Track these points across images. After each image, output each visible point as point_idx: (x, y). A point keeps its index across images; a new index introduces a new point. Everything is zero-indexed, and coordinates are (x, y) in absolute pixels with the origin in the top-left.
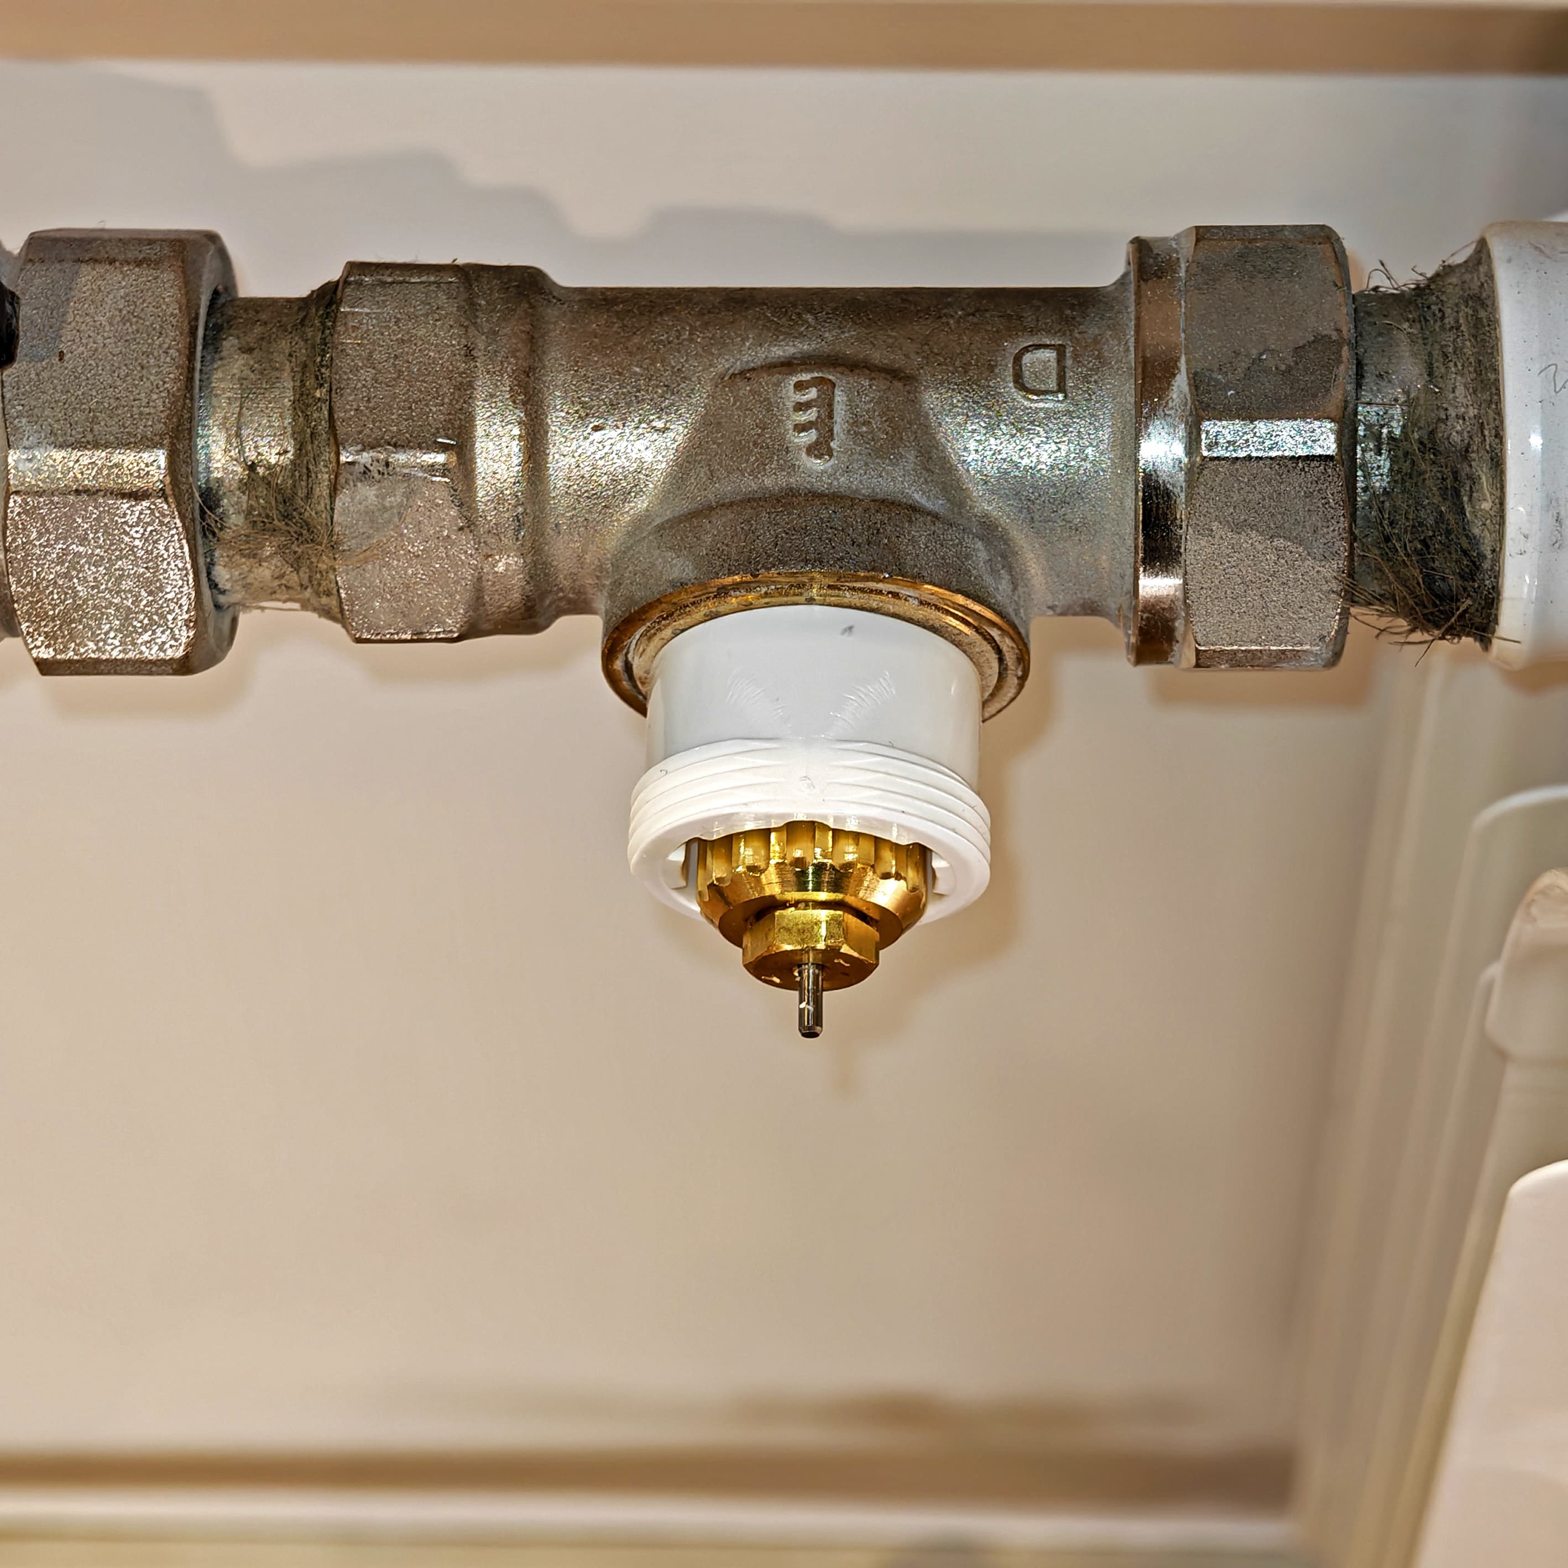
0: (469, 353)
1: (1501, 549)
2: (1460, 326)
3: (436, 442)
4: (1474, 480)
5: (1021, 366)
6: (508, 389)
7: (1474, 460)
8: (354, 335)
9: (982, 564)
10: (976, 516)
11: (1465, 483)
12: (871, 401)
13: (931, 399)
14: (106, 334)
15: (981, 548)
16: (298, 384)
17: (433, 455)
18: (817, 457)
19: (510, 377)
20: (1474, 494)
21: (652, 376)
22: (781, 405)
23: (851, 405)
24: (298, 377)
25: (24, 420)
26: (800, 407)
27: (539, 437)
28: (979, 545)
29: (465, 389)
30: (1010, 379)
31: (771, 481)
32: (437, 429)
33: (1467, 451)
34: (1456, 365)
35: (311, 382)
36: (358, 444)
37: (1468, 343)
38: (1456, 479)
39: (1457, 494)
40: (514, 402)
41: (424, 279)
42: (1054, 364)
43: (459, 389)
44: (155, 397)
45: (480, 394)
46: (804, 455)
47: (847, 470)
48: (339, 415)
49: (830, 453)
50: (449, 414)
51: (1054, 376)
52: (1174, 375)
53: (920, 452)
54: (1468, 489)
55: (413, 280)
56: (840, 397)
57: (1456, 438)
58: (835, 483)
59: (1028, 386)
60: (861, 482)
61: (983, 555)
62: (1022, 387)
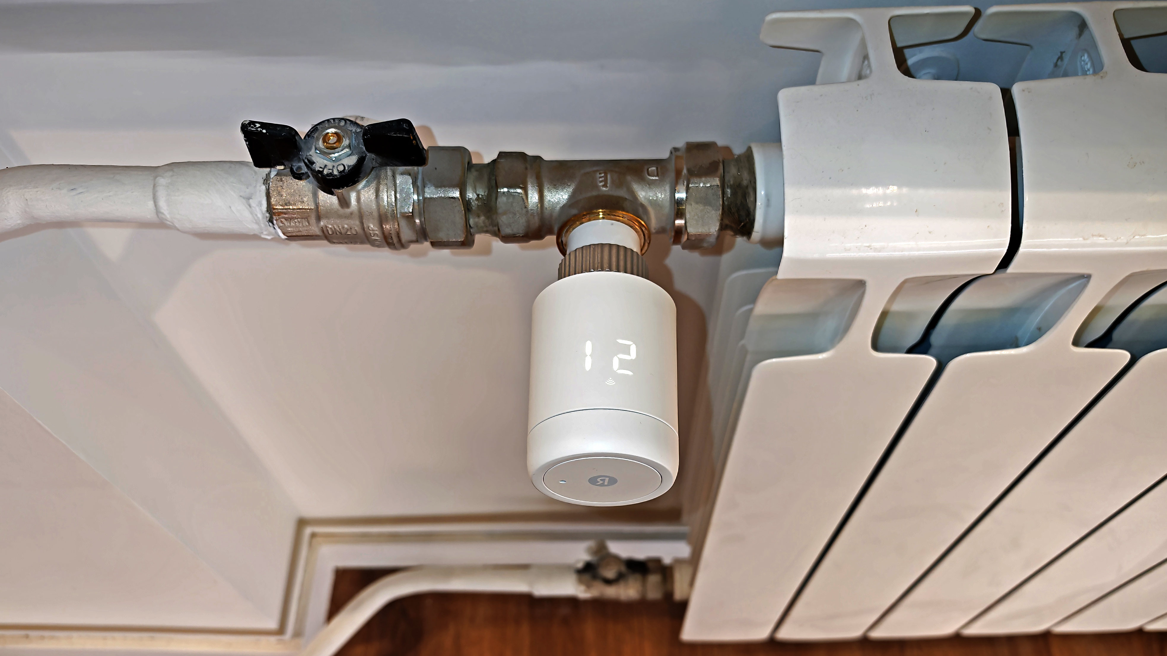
0: (526, 168)
3: (519, 187)
4: (749, 193)
5: (649, 171)
8: (501, 165)
10: (639, 203)
12: (616, 177)
13: (629, 178)
14: (446, 164)
15: (641, 209)
16: (488, 177)
17: (519, 190)
19: (535, 174)
22: (596, 178)
23: (612, 178)
25: (427, 182)
26: (600, 177)
27: (542, 193)
29: (524, 176)
30: (647, 173)
31: (594, 193)
32: (520, 184)
33: (747, 187)
34: (744, 170)
35: (491, 177)
36: (502, 187)
37: (747, 165)
38: (745, 193)
39: (745, 197)
42: (656, 170)
44: (456, 176)
45: (528, 177)
46: (602, 187)
47: (611, 191)
48: (498, 181)
49: (607, 187)
50: (522, 181)
51: (656, 173)
52: (683, 170)
53: (628, 190)
54: (748, 196)
55: (514, 155)
56: (609, 176)
57: (745, 184)
58: (609, 193)
60: (614, 193)
62: (649, 175)
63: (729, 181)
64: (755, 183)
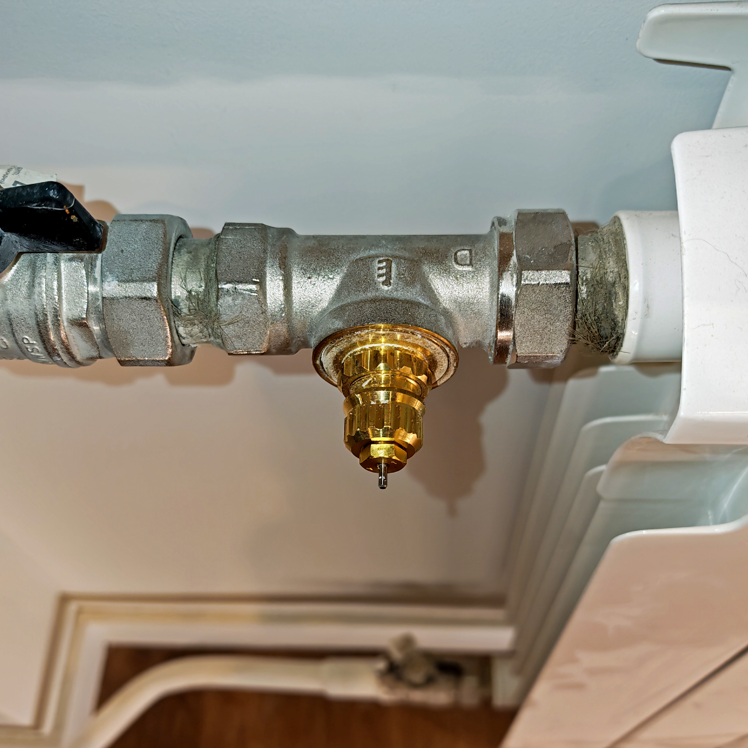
0: (265, 251)
1: (626, 318)
2: (610, 242)
3: (252, 281)
4: (616, 294)
5: (457, 256)
6: (278, 263)
7: (616, 287)
8: (225, 245)
9: (443, 324)
10: (441, 308)
11: (613, 295)
12: (404, 267)
13: (426, 268)
14: (138, 244)
15: (443, 318)
16: (206, 263)
17: (251, 285)
18: (386, 285)
19: (279, 259)
20: (616, 299)
21: (329, 260)
22: (373, 268)
23: (398, 268)
24: (206, 261)
25: (108, 273)
26: (379, 268)
27: (289, 280)
28: (442, 317)
29: (263, 263)
30: (453, 260)
31: (370, 295)
32: (253, 276)
33: (614, 284)
34: (609, 255)
35: (210, 261)
36: (225, 281)
37: (613, 247)
38: (610, 294)
39: (610, 299)
40: (280, 268)
41: (250, 227)
42: (468, 255)
43: (261, 263)
44: (154, 265)
45: (268, 265)
46: (381, 285)
47: (396, 290)
48: (219, 272)
49: (390, 283)
50: (258, 271)
51: (469, 259)
52: (512, 256)
53: (422, 285)
54: (614, 297)
55: (246, 228)
56: (394, 265)
57: (610, 279)
58: (392, 294)
59: (459, 262)
60: (401, 294)
61: (443, 321)
62: (457, 263)
63: (585, 274)
64: (627, 277)
